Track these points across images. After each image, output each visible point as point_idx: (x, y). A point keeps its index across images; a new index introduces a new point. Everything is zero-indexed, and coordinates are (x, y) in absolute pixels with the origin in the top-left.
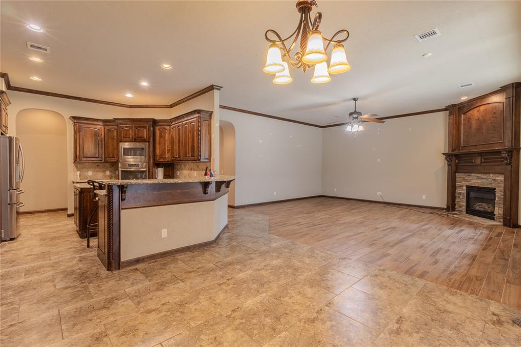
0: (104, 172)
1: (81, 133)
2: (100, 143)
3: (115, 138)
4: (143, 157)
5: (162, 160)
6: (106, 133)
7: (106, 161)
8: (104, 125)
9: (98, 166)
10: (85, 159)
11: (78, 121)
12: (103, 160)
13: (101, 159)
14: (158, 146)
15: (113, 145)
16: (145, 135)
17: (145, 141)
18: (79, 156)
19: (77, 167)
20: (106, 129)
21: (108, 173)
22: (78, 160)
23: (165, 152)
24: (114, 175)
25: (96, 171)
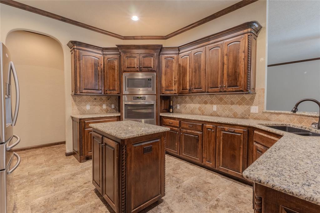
0: (101, 105)
1: (81, 61)
2: (100, 73)
3: (116, 68)
4: (150, 89)
5: (168, 92)
6: (105, 63)
7: (105, 94)
8: (103, 54)
9: (95, 99)
10: (86, 91)
11: (78, 47)
12: (103, 93)
13: (100, 92)
14: (163, 77)
15: (113, 76)
16: (152, 64)
17: (153, 71)
18: (80, 88)
19: (75, 101)
20: (106, 59)
21: (104, 107)
22: (78, 93)
23: (171, 84)
24: (109, 109)
25: (94, 105)
